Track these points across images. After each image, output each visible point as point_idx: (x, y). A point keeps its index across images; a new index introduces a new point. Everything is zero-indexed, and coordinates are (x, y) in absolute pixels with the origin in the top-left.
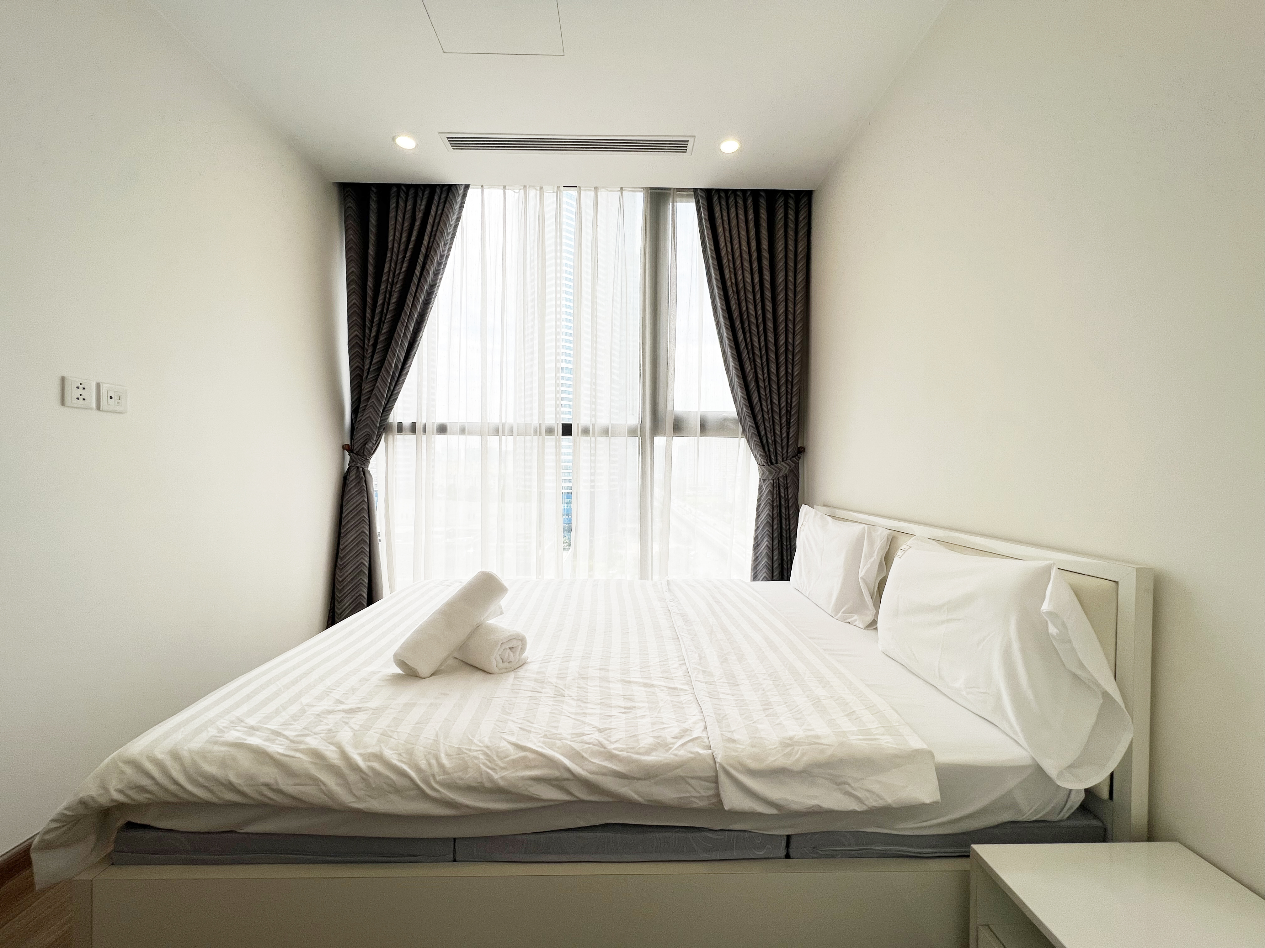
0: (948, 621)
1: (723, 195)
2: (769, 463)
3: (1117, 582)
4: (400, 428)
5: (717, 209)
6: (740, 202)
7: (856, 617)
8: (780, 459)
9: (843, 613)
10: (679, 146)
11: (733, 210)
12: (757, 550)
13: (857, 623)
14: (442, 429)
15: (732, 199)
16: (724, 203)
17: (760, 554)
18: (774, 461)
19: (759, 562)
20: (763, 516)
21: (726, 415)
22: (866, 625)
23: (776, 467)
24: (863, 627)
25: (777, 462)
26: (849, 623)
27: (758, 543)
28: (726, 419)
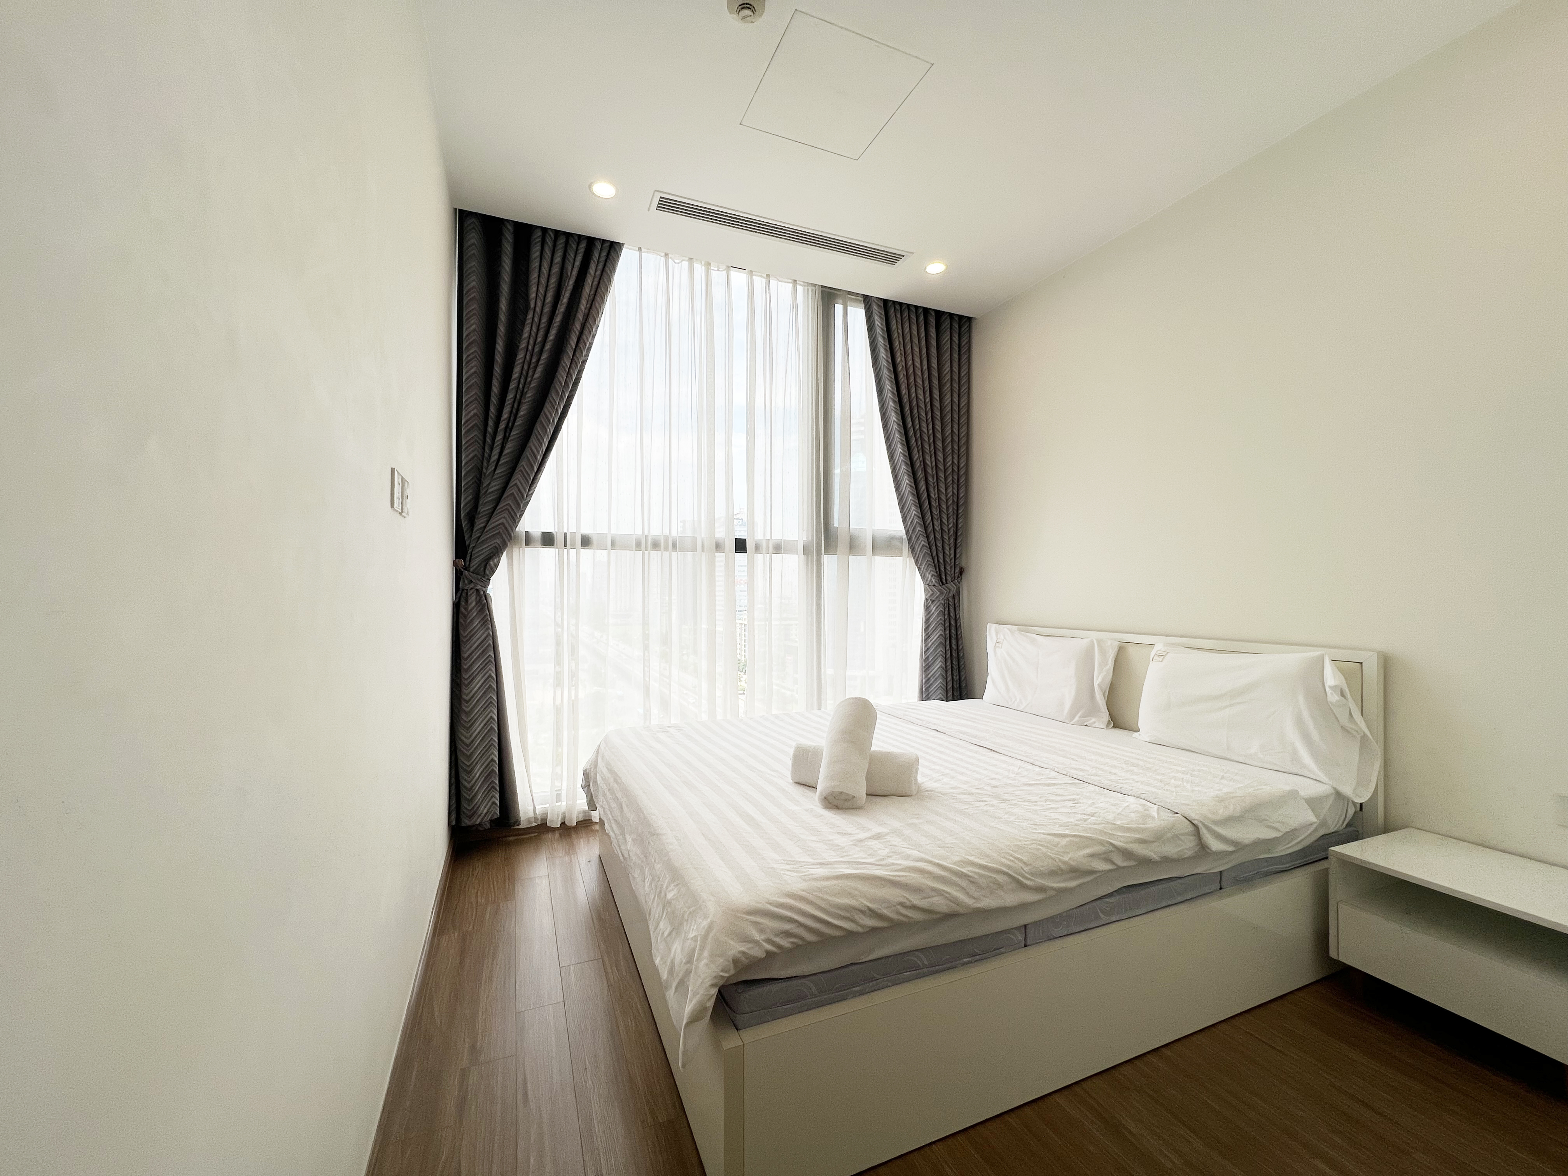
0: (1231, 705)
1: (898, 307)
2: (941, 584)
3: (1361, 663)
4: (528, 540)
5: (893, 323)
6: (913, 317)
7: (1093, 720)
8: (949, 578)
9: (1080, 717)
10: (892, 258)
11: (907, 325)
12: (929, 672)
13: (1097, 725)
14: (586, 542)
15: (906, 314)
16: (899, 316)
17: (932, 676)
18: (944, 581)
19: (931, 684)
20: (935, 636)
21: (893, 533)
22: (1106, 724)
23: (947, 587)
24: (1104, 727)
25: (947, 583)
26: (1086, 725)
27: (930, 664)
28: (892, 538)
